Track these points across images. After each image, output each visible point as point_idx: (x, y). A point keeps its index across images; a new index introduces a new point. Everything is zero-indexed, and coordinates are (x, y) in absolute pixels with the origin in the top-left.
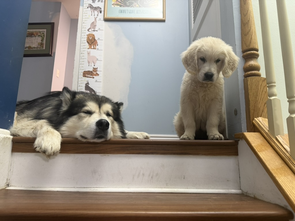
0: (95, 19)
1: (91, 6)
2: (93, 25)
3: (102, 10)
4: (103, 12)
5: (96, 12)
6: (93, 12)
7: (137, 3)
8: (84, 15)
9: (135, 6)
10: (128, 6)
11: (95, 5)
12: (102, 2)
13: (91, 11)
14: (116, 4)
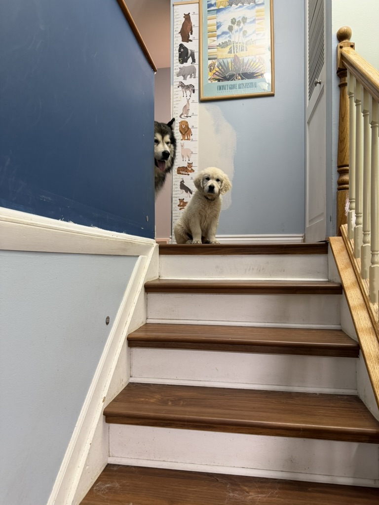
0: (188, 101)
1: (182, 85)
2: (186, 109)
3: (196, 88)
4: (197, 92)
5: (188, 92)
6: (184, 92)
7: (239, 74)
8: (175, 97)
9: (236, 78)
10: (228, 80)
11: (186, 83)
12: (195, 77)
13: (182, 92)
14: (214, 79)
